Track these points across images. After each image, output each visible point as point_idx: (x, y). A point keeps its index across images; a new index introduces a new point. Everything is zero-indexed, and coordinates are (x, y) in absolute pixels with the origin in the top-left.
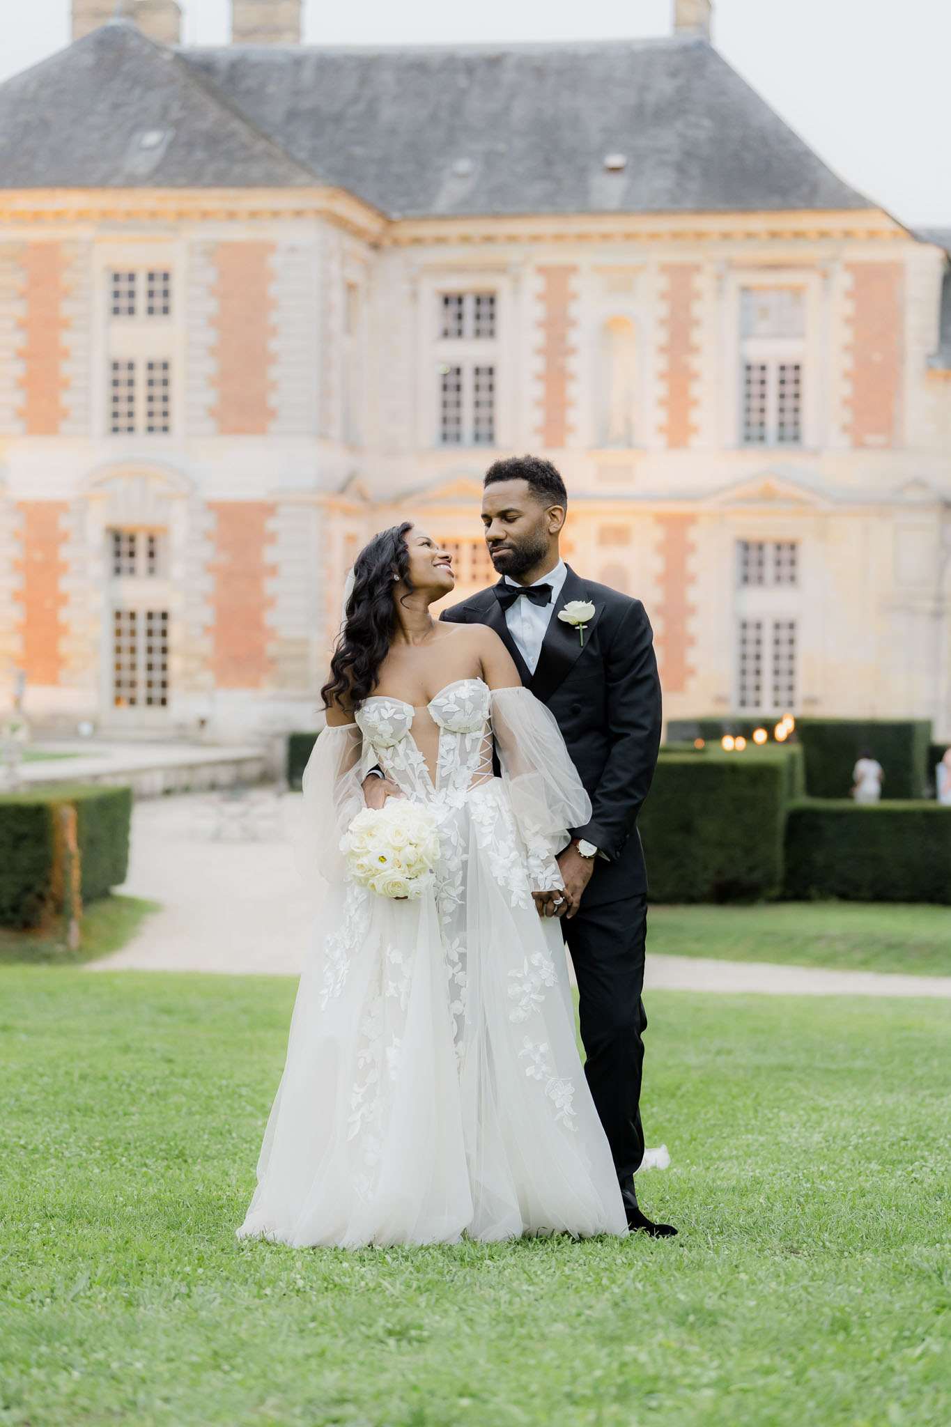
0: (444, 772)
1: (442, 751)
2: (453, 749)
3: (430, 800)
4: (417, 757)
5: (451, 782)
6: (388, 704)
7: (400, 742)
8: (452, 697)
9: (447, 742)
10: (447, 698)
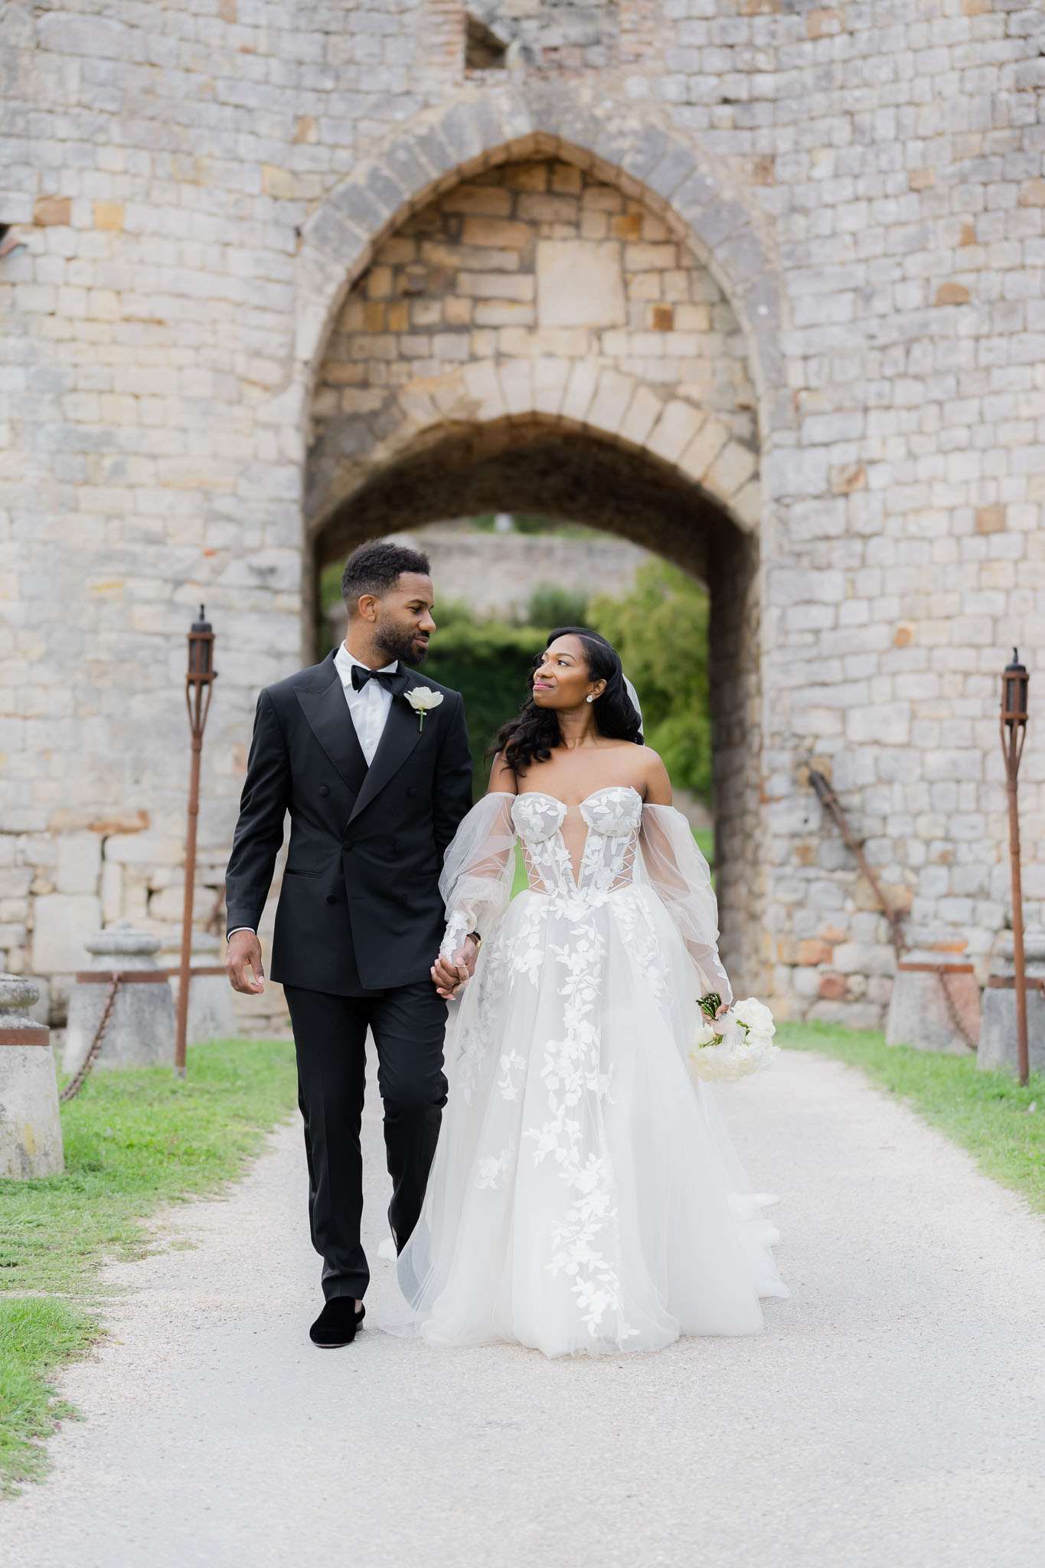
0: (587, 872)
1: (587, 851)
2: (599, 851)
3: (571, 898)
4: (563, 854)
5: (593, 881)
6: (542, 800)
7: (549, 839)
8: (604, 800)
9: (594, 843)
10: (599, 800)
